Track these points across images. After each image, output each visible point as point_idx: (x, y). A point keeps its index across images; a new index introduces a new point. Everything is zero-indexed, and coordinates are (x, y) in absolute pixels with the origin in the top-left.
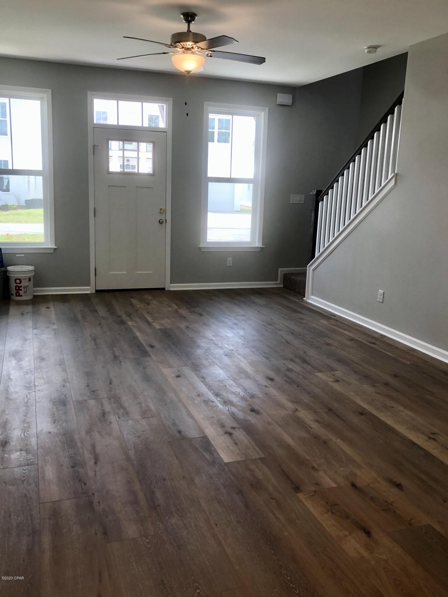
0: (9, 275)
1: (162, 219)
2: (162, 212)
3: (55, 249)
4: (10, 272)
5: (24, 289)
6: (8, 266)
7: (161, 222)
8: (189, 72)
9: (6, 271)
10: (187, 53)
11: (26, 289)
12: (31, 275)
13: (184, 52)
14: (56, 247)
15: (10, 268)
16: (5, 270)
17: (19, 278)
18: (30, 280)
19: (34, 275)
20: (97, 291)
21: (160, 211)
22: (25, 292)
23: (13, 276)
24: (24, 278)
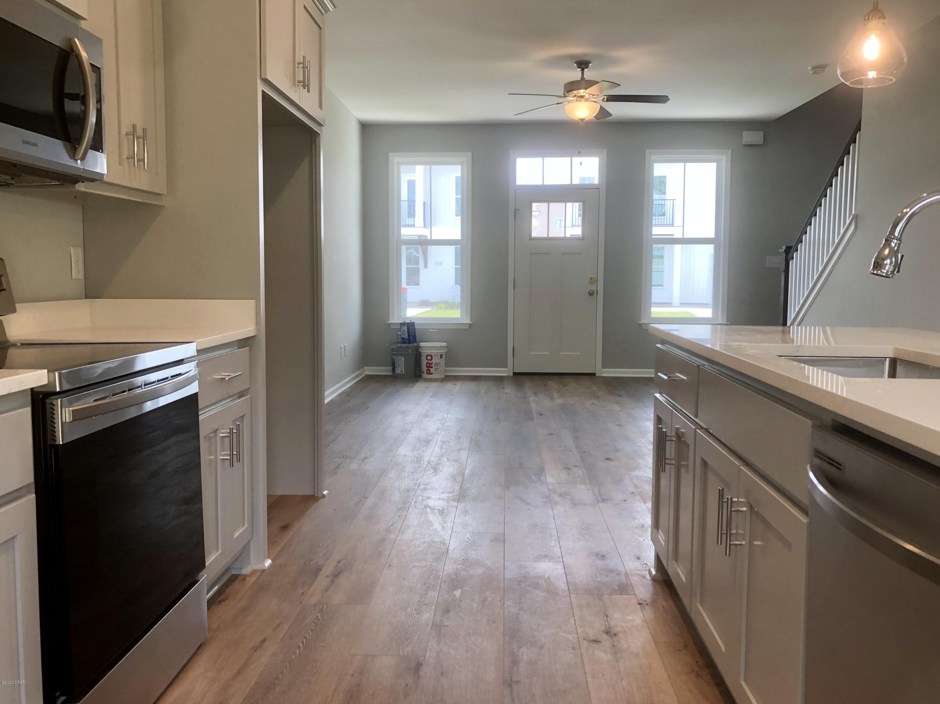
0: (421, 351)
1: (592, 290)
2: (592, 282)
3: (471, 324)
4: (421, 348)
5: (435, 366)
6: (420, 342)
7: (591, 294)
8: (582, 120)
9: (418, 347)
10: (580, 101)
11: (437, 366)
12: (443, 351)
13: (577, 101)
14: (471, 323)
15: (422, 344)
16: (417, 345)
17: (431, 354)
18: (441, 356)
19: (447, 352)
20: (515, 374)
21: (590, 281)
22: (436, 370)
23: (424, 352)
24: (435, 354)
